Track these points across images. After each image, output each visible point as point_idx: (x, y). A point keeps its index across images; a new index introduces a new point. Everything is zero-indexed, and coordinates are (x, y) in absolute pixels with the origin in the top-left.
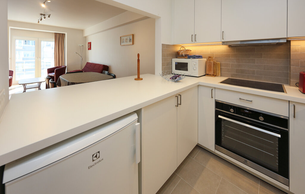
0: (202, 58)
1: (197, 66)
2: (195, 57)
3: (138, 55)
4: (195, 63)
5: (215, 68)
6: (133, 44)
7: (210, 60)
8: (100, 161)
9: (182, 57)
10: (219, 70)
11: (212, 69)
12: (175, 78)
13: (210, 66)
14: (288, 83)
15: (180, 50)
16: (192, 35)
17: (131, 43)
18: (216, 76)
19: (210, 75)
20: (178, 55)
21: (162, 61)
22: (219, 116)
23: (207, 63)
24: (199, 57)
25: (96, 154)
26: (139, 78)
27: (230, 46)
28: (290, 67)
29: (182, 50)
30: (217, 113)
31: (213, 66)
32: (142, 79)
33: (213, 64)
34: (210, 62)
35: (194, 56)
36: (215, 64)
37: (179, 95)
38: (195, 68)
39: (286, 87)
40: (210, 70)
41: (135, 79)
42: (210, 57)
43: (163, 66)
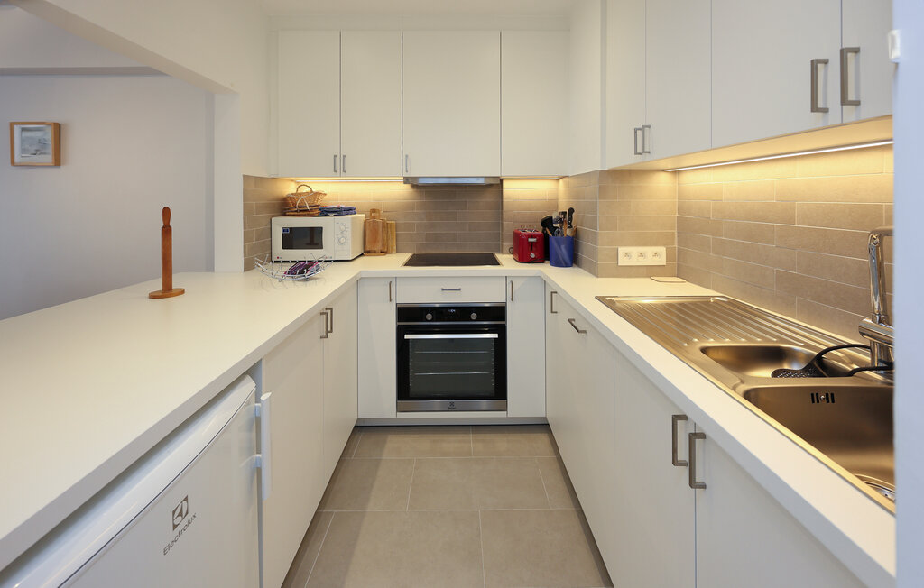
0: (355, 213)
1: (348, 234)
2: (339, 211)
3: (166, 213)
4: (343, 228)
5: (385, 236)
6: (58, 162)
7: (374, 217)
8: (189, 523)
9: (303, 211)
10: (393, 239)
11: (380, 238)
12: (301, 270)
13: (375, 232)
14: (500, 251)
15: (295, 192)
16: (335, 156)
17: (49, 158)
18: (387, 253)
19: (375, 252)
20: (285, 206)
21: (244, 228)
22: (407, 337)
23: (368, 224)
24: (350, 211)
25: (179, 508)
26: (167, 291)
27: (414, 186)
28: (502, 224)
29: (301, 194)
30: (401, 331)
31: (381, 229)
32: (182, 292)
33: (381, 226)
34: (374, 222)
35: (339, 208)
36: (385, 226)
37: (327, 309)
38: (342, 240)
39: (499, 257)
40: (375, 241)
41: (153, 296)
42: (374, 211)
43: (246, 240)
